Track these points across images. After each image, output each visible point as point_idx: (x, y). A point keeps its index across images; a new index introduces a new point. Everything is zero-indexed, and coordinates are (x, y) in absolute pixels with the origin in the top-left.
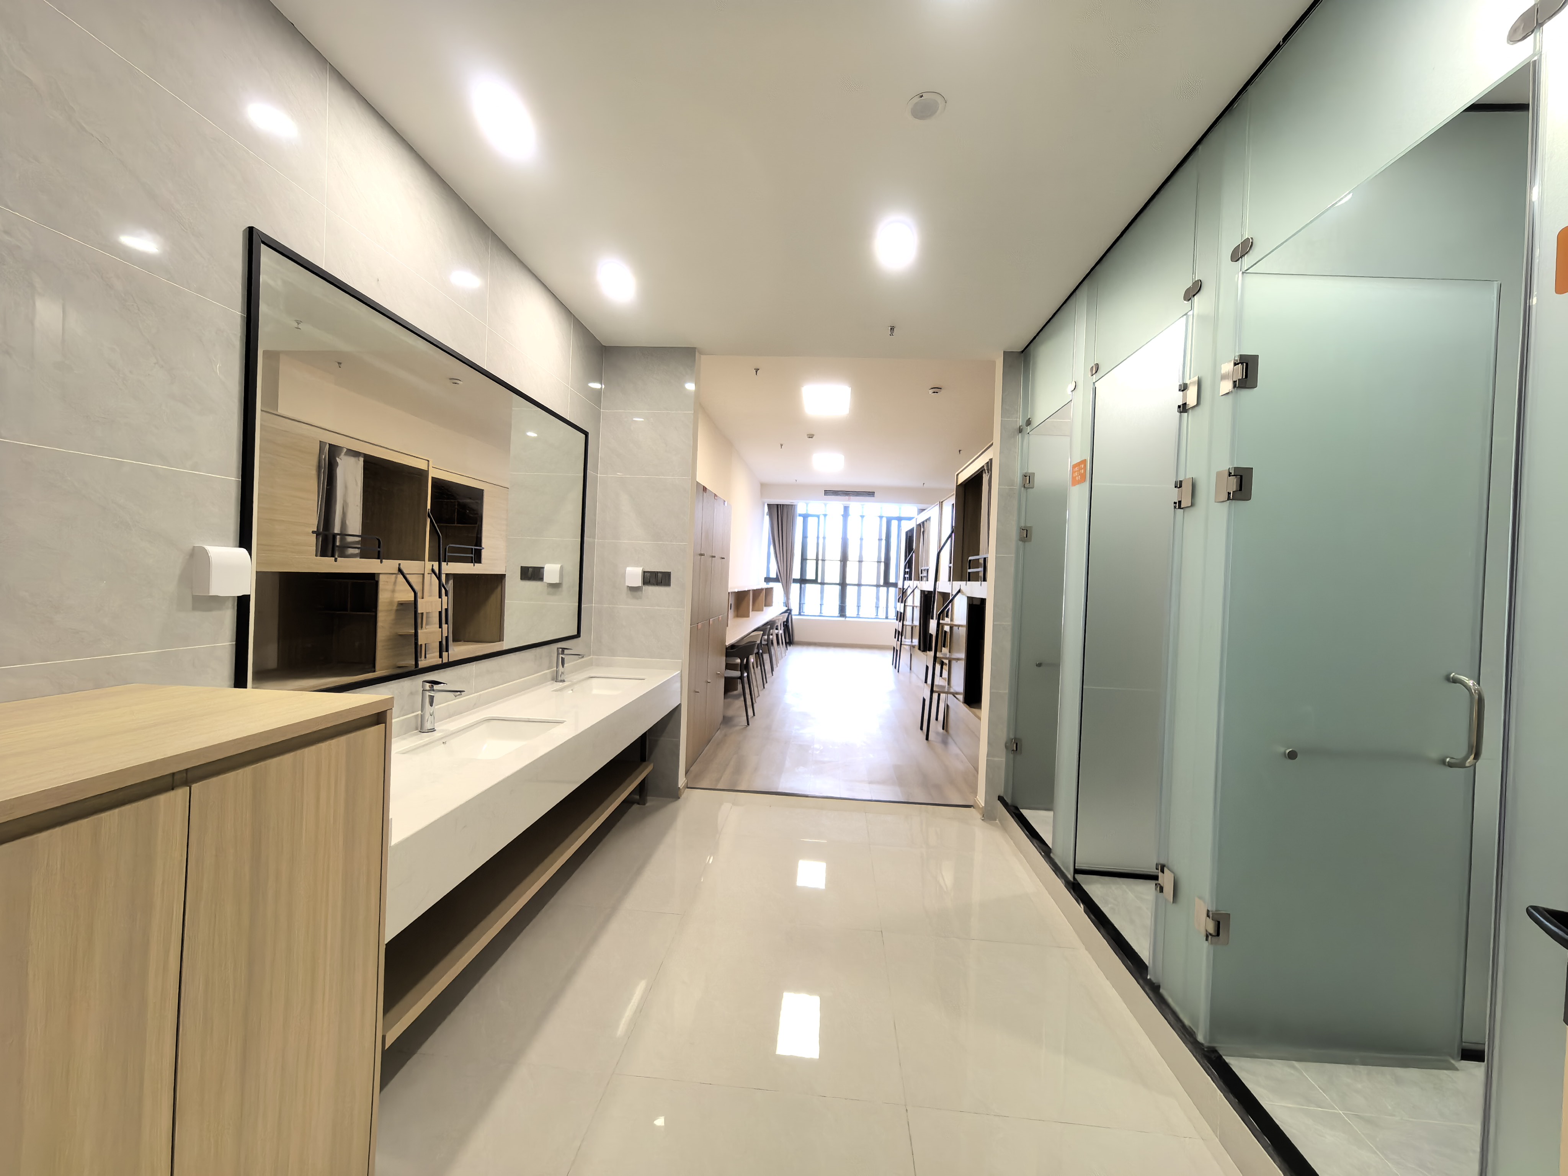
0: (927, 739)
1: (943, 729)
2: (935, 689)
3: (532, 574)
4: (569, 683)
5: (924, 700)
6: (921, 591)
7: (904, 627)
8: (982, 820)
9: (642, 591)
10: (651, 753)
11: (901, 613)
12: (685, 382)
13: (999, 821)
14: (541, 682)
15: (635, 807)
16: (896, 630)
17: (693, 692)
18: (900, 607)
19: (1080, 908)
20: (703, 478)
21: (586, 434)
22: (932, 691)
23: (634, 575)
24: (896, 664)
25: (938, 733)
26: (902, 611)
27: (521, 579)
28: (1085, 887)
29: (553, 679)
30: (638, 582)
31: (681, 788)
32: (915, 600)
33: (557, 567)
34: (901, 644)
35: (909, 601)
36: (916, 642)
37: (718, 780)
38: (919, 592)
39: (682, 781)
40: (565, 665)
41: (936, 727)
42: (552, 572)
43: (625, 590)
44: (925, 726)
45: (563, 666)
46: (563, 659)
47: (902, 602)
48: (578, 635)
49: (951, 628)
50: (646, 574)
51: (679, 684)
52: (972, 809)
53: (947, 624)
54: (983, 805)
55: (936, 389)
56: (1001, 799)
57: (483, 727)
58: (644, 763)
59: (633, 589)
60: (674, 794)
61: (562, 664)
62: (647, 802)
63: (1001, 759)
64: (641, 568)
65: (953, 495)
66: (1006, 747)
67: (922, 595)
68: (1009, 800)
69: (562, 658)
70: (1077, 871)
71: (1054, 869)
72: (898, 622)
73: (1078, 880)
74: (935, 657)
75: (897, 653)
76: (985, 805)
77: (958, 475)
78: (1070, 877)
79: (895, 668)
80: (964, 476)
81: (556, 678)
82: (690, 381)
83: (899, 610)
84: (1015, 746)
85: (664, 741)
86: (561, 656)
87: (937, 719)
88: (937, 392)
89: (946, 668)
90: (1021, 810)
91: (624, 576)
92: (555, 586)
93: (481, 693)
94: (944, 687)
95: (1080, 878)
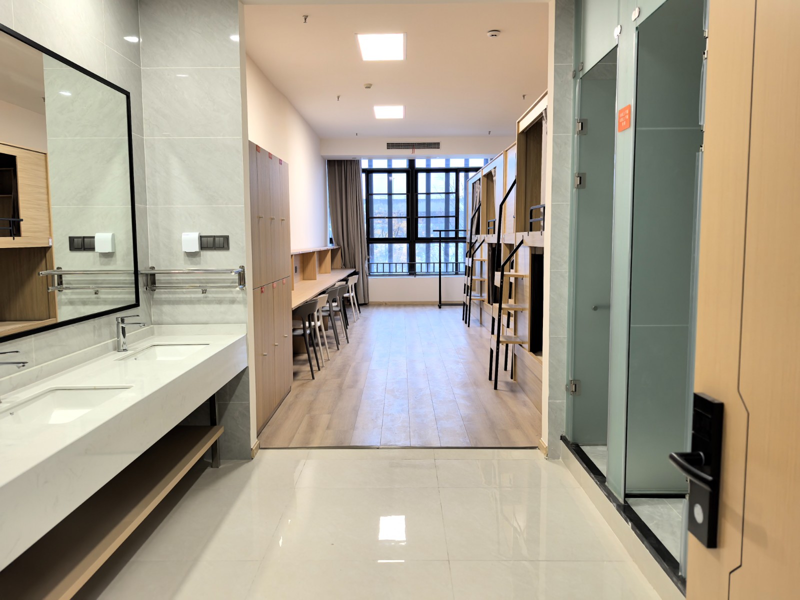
0: (496, 388)
1: (512, 378)
2: (501, 339)
3: (81, 244)
4: (133, 352)
5: (492, 351)
6: (489, 244)
7: (473, 281)
8: (546, 459)
9: (200, 256)
10: (221, 416)
11: (469, 267)
12: (229, 35)
13: (563, 459)
14: (104, 351)
15: (209, 470)
16: (465, 285)
17: (260, 356)
18: (469, 262)
19: (629, 526)
20: (256, 136)
21: (128, 95)
22: (498, 342)
23: (190, 241)
24: (466, 319)
25: (507, 383)
26: (470, 265)
27: (71, 250)
28: (635, 508)
29: (115, 350)
30: (196, 248)
31: (254, 449)
32: (483, 254)
33: (109, 235)
34: (470, 299)
35: (478, 256)
36: (485, 295)
37: (290, 441)
38: (487, 245)
39: (254, 442)
40: (127, 335)
41: (504, 376)
42: (103, 242)
43: (182, 256)
44: (493, 375)
45: (124, 336)
46: (123, 329)
47: (470, 257)
48: (137, 304)
49: (516, 279)
50: (202, 239)
51: (245, 347)
52: (537, 451)
53: (512, 276)
54: (547, 446)
55: (495, 32)
56: (563, 438)
57: (49, 397)
58: (215, 427)
59: (191, 255)
60: (247, 456)
61: (123, 333)
62: (220, 465)
63: (563, 400)
64: (198, 233)
65: (515, 144)
66: (567, 389)
67: (490, 249)
68: (569, 438)
69: (122, 327)
70: (627, 496)
71: (607, 495)
72: (467, 276)
73: (629, 502)
74: (500, 309)
75: (466, 308)
76: (548, 445)
77: (519, 122)
78: (621, 500)
79: (466, 323)
80: (524, 124)
81: (118, 348)
82: (234, 33)
83: (467, 264)
84: (575, 387)
85: (234, 405)
86: (121, 325)
87: (506, 369)
88: (495, 35)
89: (512, 319)
90: (582, 447)
91: (180, 242)
92: (108, 256)
93: (42, 365)
94: (510, 337)
95: (630, 501)
